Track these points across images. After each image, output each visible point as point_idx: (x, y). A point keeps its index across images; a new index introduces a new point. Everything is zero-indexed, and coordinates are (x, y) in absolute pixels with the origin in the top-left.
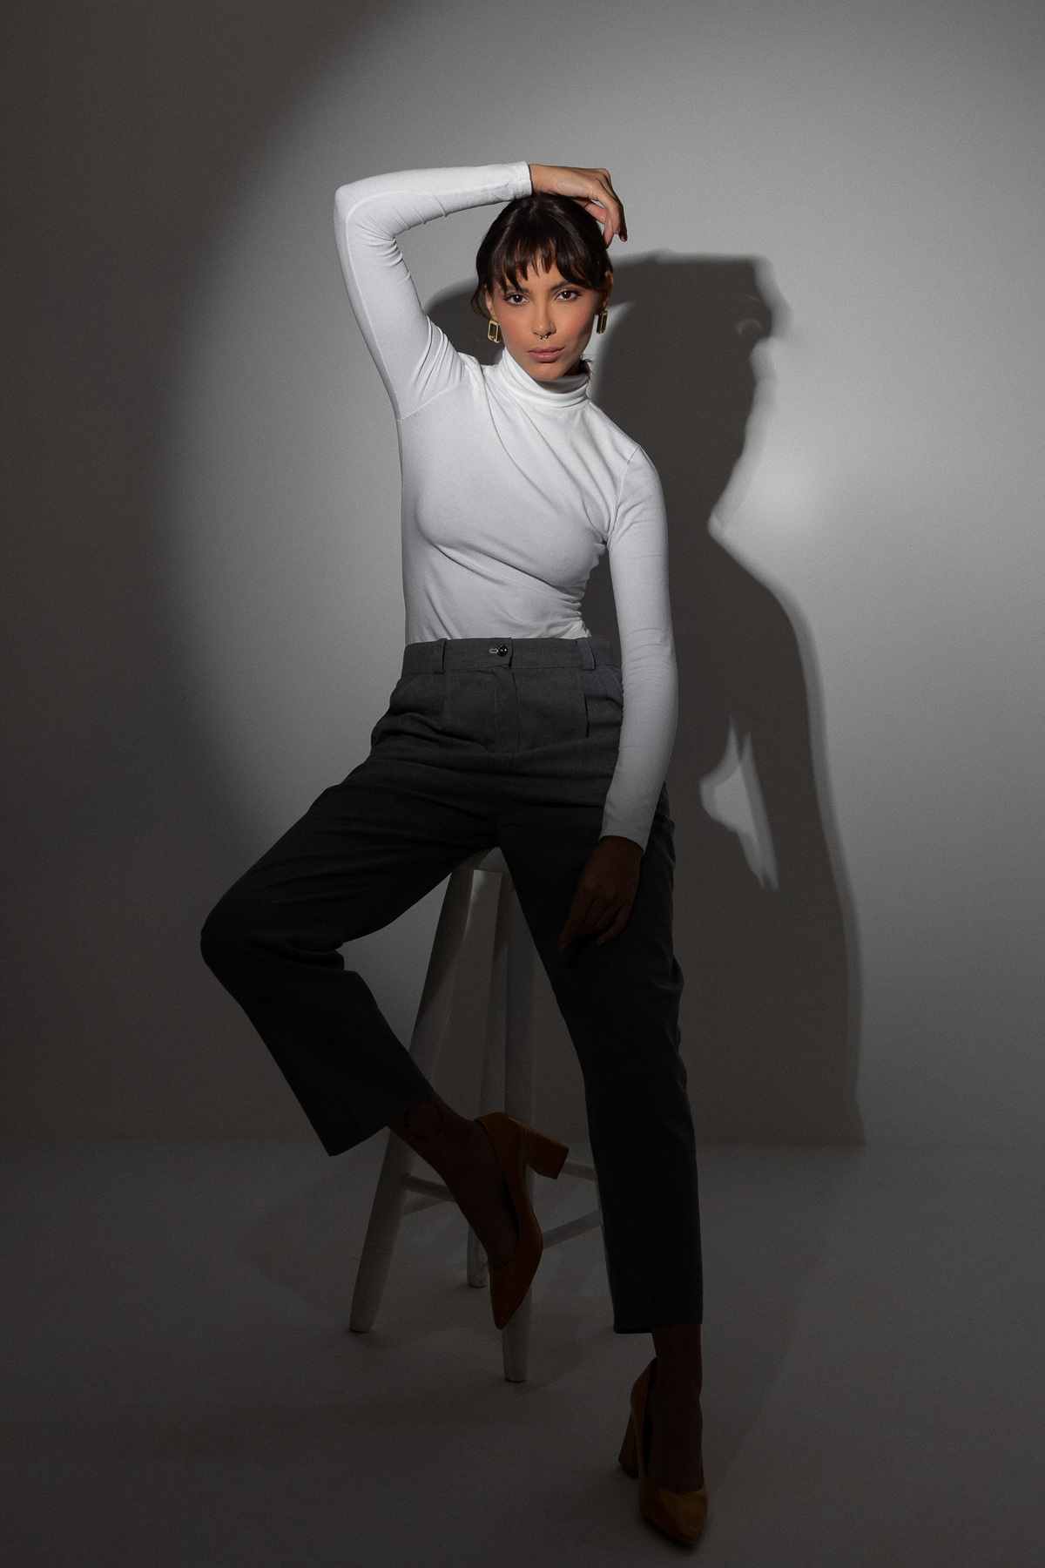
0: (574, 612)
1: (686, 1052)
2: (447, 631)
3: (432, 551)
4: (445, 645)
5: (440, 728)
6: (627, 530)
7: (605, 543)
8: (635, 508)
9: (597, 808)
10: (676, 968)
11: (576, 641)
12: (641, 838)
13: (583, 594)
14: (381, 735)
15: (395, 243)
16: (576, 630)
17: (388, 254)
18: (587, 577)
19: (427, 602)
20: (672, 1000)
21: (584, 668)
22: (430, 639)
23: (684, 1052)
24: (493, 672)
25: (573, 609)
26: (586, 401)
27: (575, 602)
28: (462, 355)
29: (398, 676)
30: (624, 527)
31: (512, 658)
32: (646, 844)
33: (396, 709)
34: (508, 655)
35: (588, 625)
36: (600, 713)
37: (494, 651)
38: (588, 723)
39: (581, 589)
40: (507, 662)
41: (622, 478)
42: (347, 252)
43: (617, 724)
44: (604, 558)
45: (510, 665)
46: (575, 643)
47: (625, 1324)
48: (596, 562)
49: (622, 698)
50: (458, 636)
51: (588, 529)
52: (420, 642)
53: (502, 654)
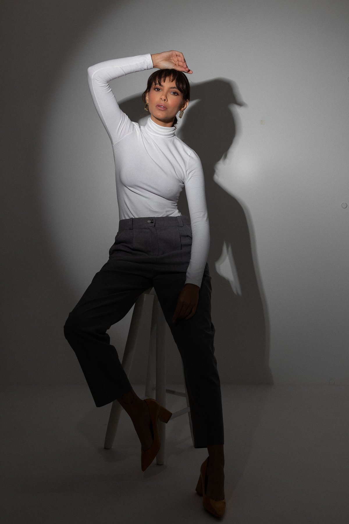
0: (175, 207)
1: (216, 354)
2: (133, 215)
3: (126, 188)
4: (133, 220)
5: (132, 248)
6: (190, 179)
7: (183, 183)
8: (192, 171)
9: (184, 274)
10: (212, 326)
11: (176, 217)
12: (199, 284)
13: (178, 200)
14: (112, 251)
15: (108, 85)
16: (176, 213)
17: (106, 89)
18: (178, 195)
19: (125, 206)
20: (211, 337)
21: (180, 226)
22: (127, 218)
23: (215, 354)
24: (149, 229)
25: (174, 206)
26: (175, 136)
27: (175, 203)
28: (133, 122)
29: (118, 231)
30: (189, 178)
31: (155, 223)
32: (200, 285)
33: (117, 242)
34: (154, 223)
35: (180, 211)
36: (185, 241)
37: (149, 221)
38: (181, 244)
39: (177, 199)
40: (154, 225)
41: (188, 161)
42: (92, 89)
43: (190, 245)
44: (184, 188)
45: (155, 226)
46: (176, 218)
47: (198, 445)
48: (181, 190)
49: (192, 236)
50: (137, 217)
51: (177, 179)
52: (124, 219)
53: (152, 222)
